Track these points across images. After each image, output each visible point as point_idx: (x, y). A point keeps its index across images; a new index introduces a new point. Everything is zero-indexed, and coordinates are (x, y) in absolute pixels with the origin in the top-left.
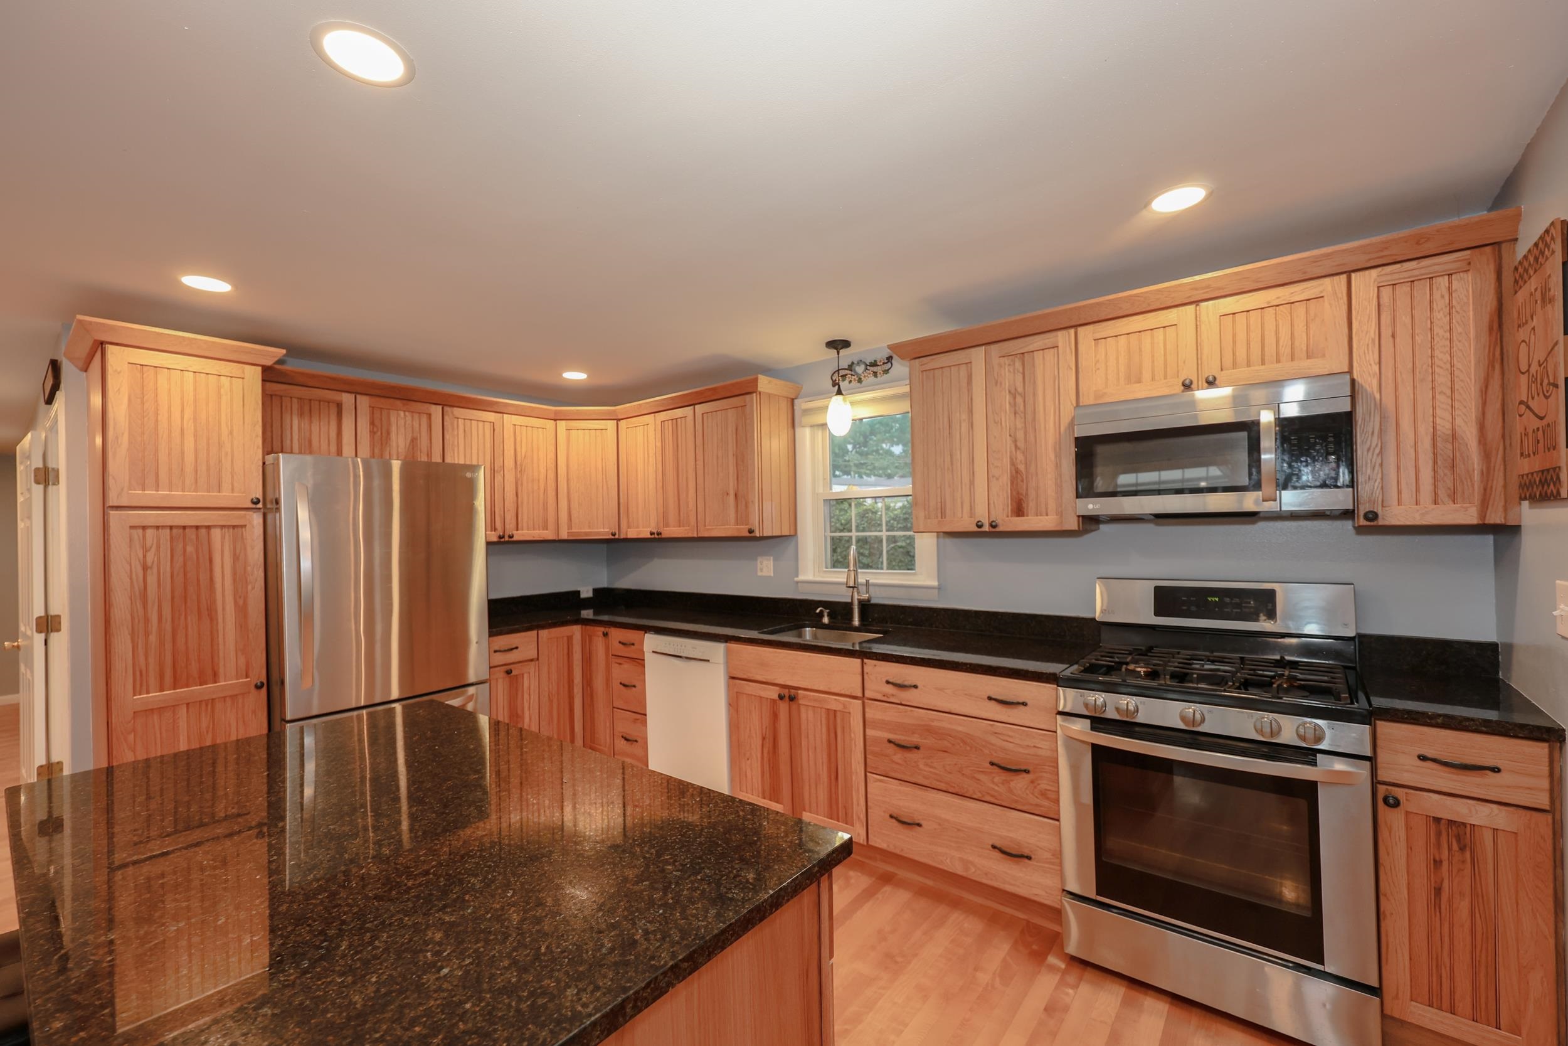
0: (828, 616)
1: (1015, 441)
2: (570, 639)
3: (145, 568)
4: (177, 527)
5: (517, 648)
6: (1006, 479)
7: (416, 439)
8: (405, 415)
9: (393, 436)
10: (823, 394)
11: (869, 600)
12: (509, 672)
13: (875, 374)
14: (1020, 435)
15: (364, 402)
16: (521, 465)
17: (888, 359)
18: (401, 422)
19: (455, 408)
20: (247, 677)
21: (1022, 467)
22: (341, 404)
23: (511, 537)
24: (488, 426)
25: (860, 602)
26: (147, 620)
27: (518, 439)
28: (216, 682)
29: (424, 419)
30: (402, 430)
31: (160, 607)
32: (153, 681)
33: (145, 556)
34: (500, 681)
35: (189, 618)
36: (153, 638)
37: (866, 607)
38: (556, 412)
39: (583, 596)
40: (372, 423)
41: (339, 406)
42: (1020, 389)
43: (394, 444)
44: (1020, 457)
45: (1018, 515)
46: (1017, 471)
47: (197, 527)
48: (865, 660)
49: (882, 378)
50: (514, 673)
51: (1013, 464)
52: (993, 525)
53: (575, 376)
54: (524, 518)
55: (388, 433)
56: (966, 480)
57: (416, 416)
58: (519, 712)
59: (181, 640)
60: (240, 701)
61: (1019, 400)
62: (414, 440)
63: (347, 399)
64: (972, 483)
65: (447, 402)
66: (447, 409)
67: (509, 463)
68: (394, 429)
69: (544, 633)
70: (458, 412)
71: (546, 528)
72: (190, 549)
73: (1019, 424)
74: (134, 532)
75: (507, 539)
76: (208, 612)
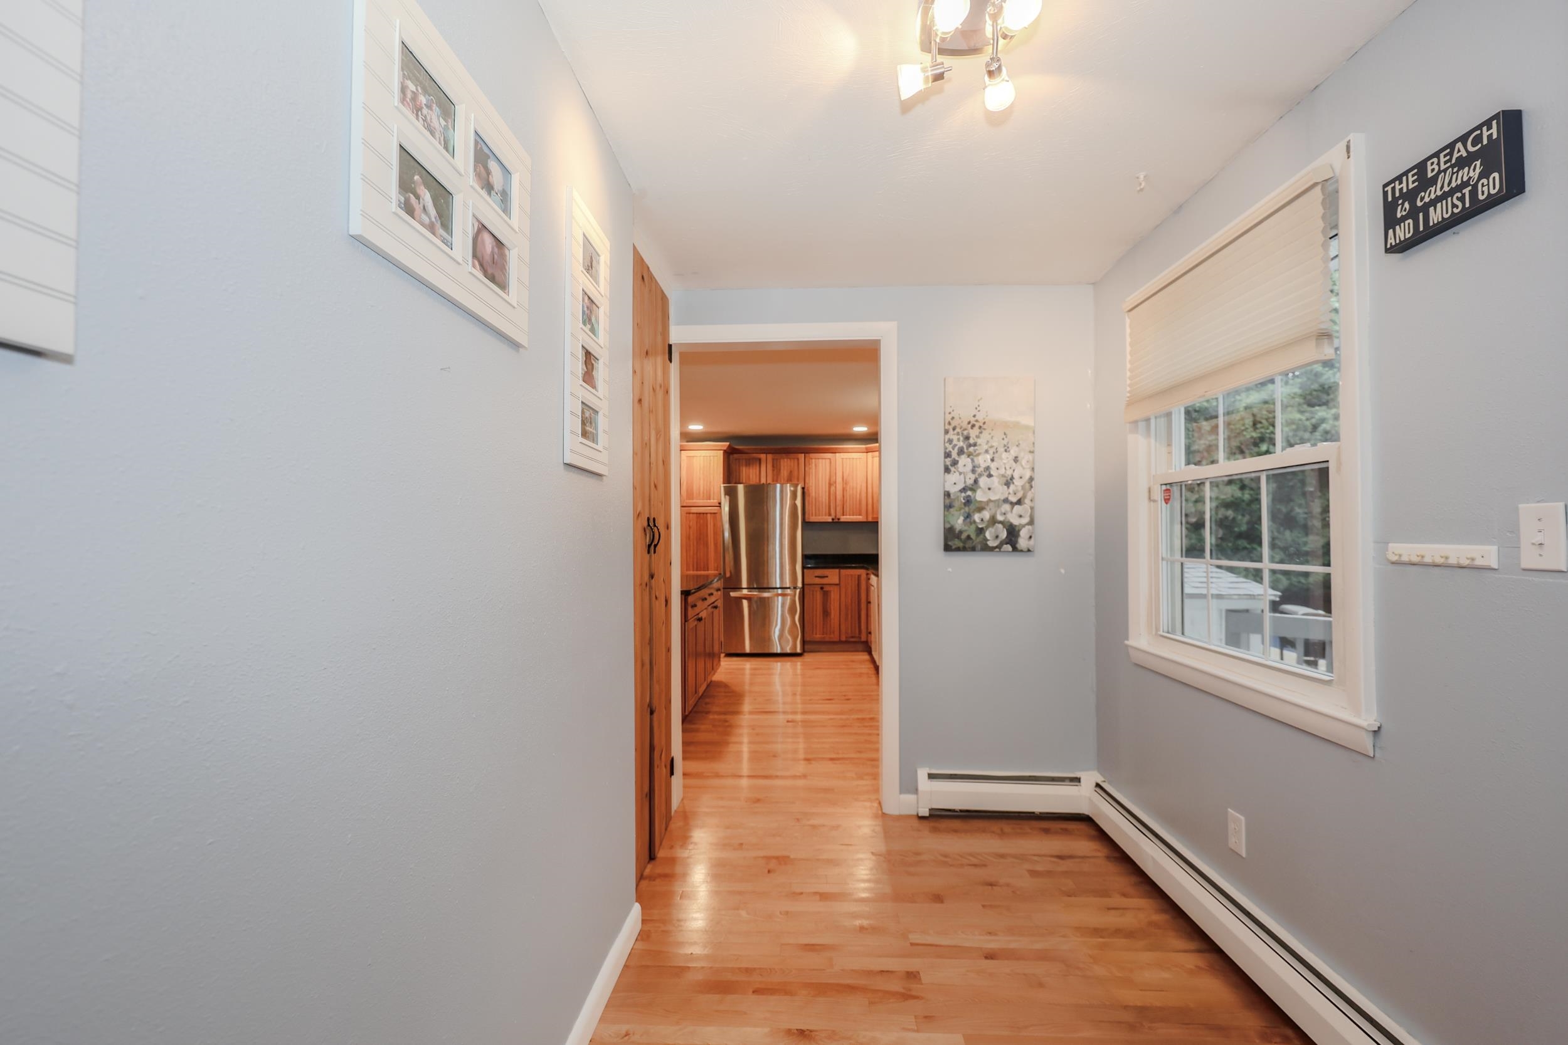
2: (859, 577)
3: (690, 527)
4: (698, 513)
5: (827, 577)
8: (787, 461)
9: (782, 471)
12: (822, 588)
15: (770, 456)
16: (846, 480)
18: (785, 464)
19: (810, 454)
20: (719, 571)
23: (839, 519)
24: (828, 461)
26: (690, 546)
27: (845, 466)
28: (708, 571)
29: (796, 460)
30: (786, 467)
31: (693, 542)
32: (691, 568)
33: (689, 523)
34: (818, 593)
35: (701, 546)
36: (692, 552)
38: (866, 448)
40: (773, 466)
41: (760, 460)
43: (782, 474)
47: (704, 513)
50: (825, 589)
54: (847, 509)
55: (780, 470)
57: (792, 460)
58: (829, 611)
59: (699, 553)
60: (717, 578)
62: (791, 472)
63: (763, 456)
65: (806, 452)
66: (807, 455)
67: (839, 480)
68: (782, 468)
69: (843, 572)
70: (812, 455)
71: (860, 515)
72: (702, 521)
74: (687, 515)
75: (837, 520)
76: (706, 545)
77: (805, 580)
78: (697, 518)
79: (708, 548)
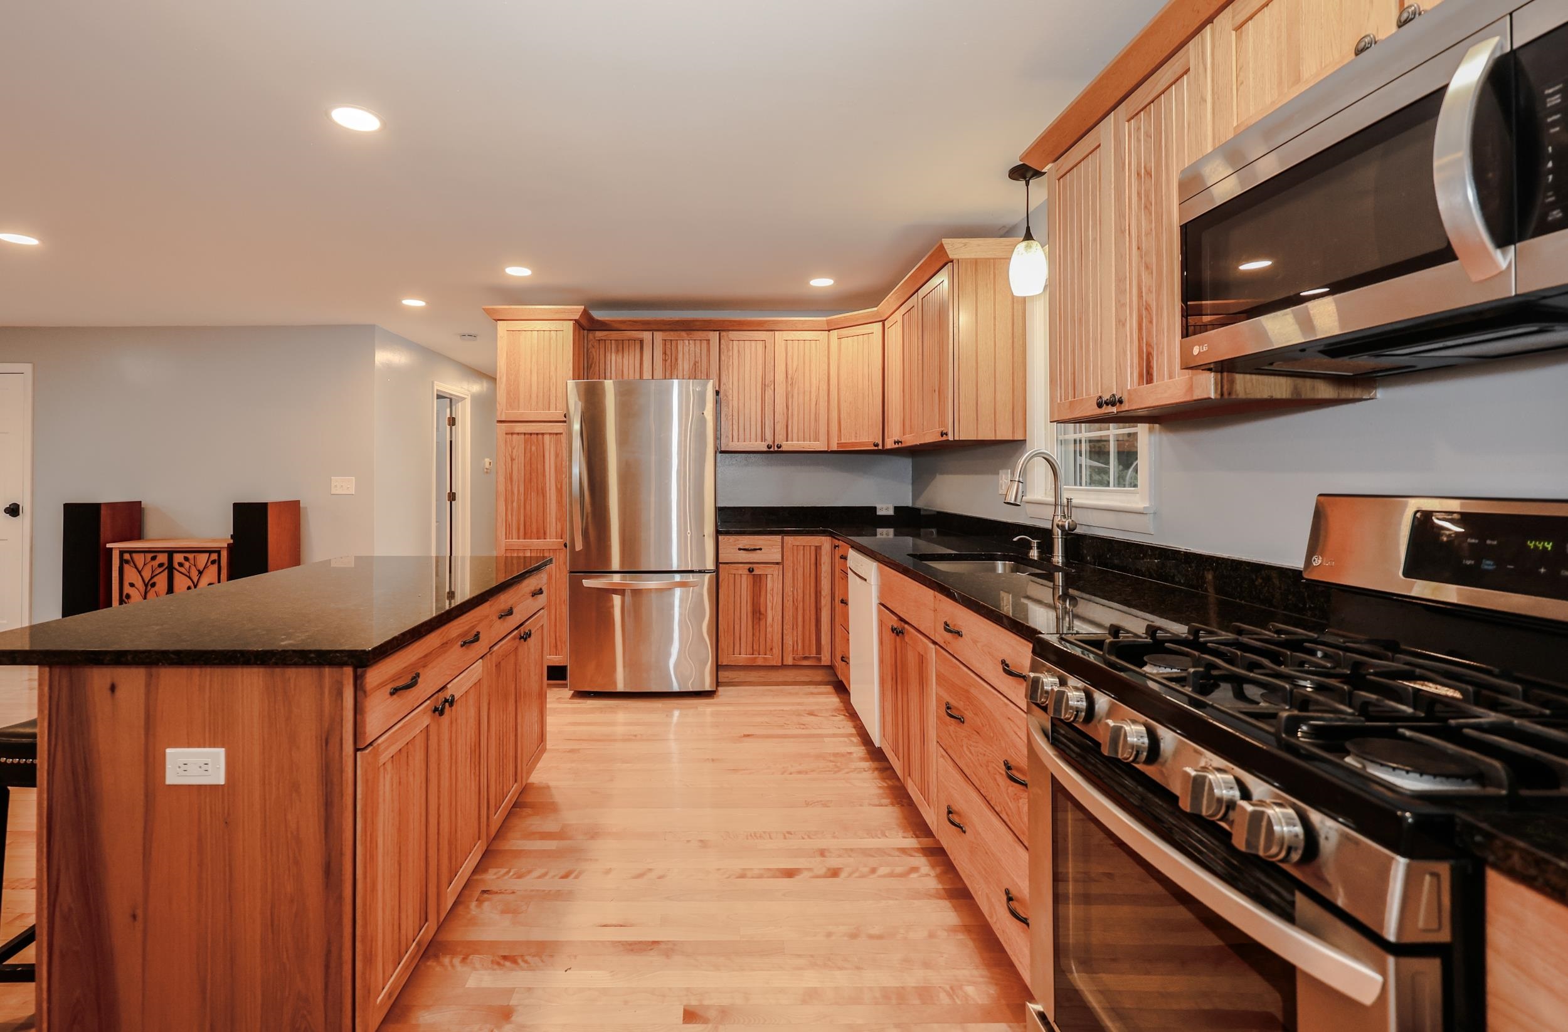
2: (818, 549)
3: (512, 459)
4: (528, 434)
5: (760, 549)
7: (698, 363)
8: (689, 343)
9: (680, 361)
12: (751, 570)
15: (659, 336)
16: (792, 379)
18: (686, 349)
19: (730, 332)
20: (561, 539)
22: (643, 340)
23: (779, 447)
24: (760, 345)
26: (513, 493)
27: (790, 354)
28: (545, 539)
29: (705, 344)
30: (687, 355)
31: (518, 485)
32: (515, 532)
33: (512, 452)
34: (744, 578)
35: (532, 494)
36: (515, 504)
38: (828, 322)
39: (879, 513)
40: (665, 353)
41: (642, 342)
43: (680, 368)
47: (537, 434)
50: (756, 572)
53: (822, 283)
54: (794, 429)
55: (676, 360)
57: (698, 342)
58: (762, 610)
59: (528, 507)
60: (558, 554)
62: (696, 360)
63: (646, 336)
65: (722, 327)
66: (723, 333)
67: (780, 377)
68: (680, 355)
69: (789, 540)
70: (733, 335)
71: (817, 439)
72: (534, 448)
74: (508, 436)
75: (776, 449)
76: (542, 492)
77: (720, 556)
78: (526, 442)
79: (544, 496)
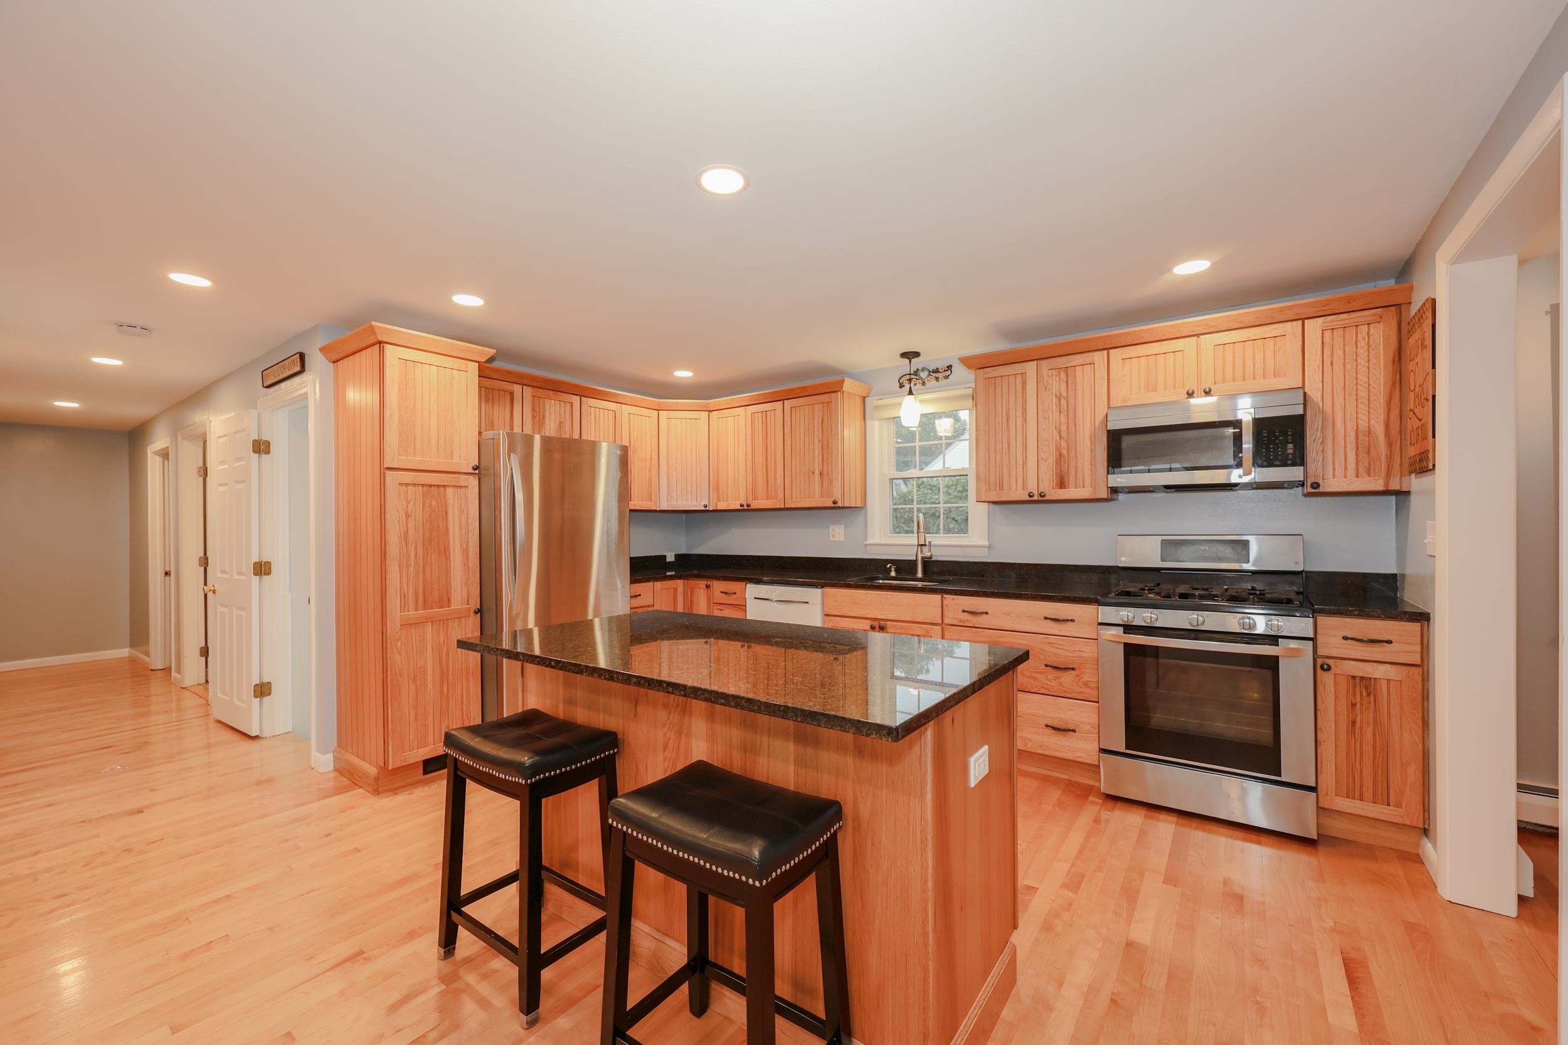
0: (895, 571)
1: (1060, 433)
3: (408, 516)
4: (427, 485)
5: (640, 595)
6: (1052, 461)
7: (562, 423)
8: (555, 403)
9: (547, 420)
10: (890, 394)
11: (931, 558)
13: (937, 379)
14: (1064, 428)
15: (528, 391)
16: (634, 447)
17: (947, 367)
19: (589, 399)
20: (468, 605)
21: (1064, 452)
22: (513, 393)
24: (611, 414)
25: (923, 558)
26: (408, 556)
27: (632, 425)
28: (449, 607)
29: (568, 407)
30: (553, 414)
31: (416, 546)
32: (411, 603)
33: (407, 507)
35: (433, 556)
36: (411, 569)
37: (928, 563)
38: (659, 404)
39: (669, 559)
40: (533, 409)
41: (512, 394)
42: (1064, 394)
43: (548, 427)
44: (1064, 444)
45: (1061, 488)
46: (1061, 455)
47: (438, 486)
48: (945, 596)
49: (943, 382)
51: (1058, 448)
52: (1041, 495)
53: (683, 374)
54: (635, 490)
55: (544, 418)
56: (1020, 461)
57: (562, 403)
59: (428, 573)
60: (464, 622)
61: (1063, 402)
62: (560, 423)
63: (517, 388)
64: (1025, 463)
65: (583, 392)
66: (583, 399)
68: (548, 414)
69: (657, 585)
70: (591, 401)
71: (650, 499)
72: (434, 503)
73: (1063, 419)
74: (401, 487)
78: (424, 494)
79: (447, 558)
